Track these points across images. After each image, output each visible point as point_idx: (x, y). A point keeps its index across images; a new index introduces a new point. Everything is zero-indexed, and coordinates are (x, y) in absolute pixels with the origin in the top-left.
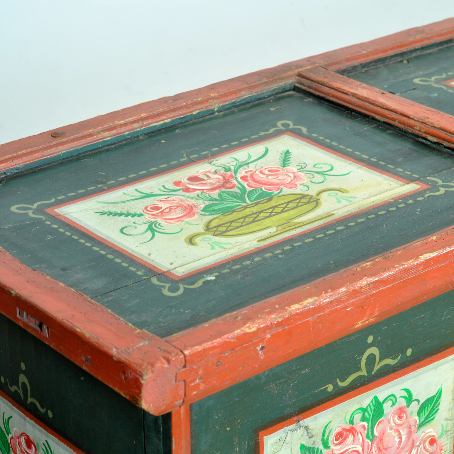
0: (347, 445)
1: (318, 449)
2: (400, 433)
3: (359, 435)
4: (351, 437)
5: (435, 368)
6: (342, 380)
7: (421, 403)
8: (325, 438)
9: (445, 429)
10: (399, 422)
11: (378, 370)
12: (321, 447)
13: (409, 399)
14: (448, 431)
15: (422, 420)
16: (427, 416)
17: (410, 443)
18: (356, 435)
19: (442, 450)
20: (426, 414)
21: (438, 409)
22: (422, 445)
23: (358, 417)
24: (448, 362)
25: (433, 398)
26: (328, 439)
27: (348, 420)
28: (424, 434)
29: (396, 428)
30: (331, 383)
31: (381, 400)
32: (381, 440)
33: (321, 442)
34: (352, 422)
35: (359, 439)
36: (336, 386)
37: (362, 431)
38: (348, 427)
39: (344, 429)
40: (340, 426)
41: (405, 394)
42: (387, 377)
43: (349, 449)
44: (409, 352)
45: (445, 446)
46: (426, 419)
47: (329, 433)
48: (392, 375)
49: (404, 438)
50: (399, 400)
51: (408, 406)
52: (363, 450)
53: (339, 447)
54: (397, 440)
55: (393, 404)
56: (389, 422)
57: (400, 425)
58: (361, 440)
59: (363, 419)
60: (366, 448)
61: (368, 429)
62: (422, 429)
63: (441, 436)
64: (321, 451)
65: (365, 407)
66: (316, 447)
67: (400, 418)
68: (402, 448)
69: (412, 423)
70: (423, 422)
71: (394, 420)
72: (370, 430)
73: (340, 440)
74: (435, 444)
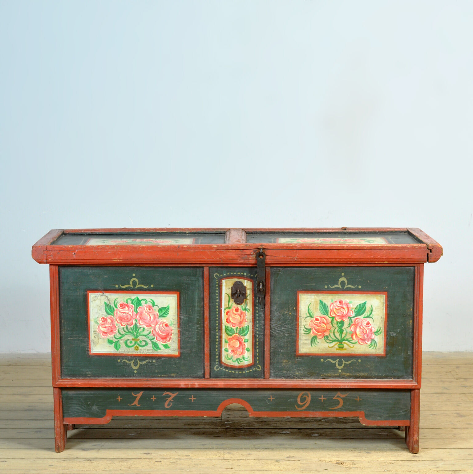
0: (125, 310)
1: (112, 307)
2: (150, 316)
3: (131, 309)
4: (127, 308)
5: (166, 297)
6: (122, 286)
7: (159, 307)
8: (115, 304)
9: (172, 322)
10: (149, 311)
11: (138, 288)
12: (114, 306)
13: (154, 304)
14: (174, 324)
15: (160, 315)
16: (163, 314)
17: (155, 321)
18: (129, 308)
19: (172, 331)
20: (162, 313)
21: (168, 314)
22: (161, 325)
23: (129, 302)
24: (171, 296)
25: (165, 308)
26: (116, 305)
27: (125, 301)
28: (161, 321)
29: (148, 313)
30: (117, 285)
31: (140, 299)
32: (141, 315)
33: (113, 304)
34: (127, 302)
35: (130, 310)
36: (119, 286)
37: (132, 307)
38: (126, 303)
39: (123, 304)
40: (122, 302)
41: (152, 301)
42: (142, 291)
43: (126, 312)
44: (152, 286)
45: (173, 330)
46: (162, 315)
47: (117, 303)
48: (145, 292)
49: (152, 318)
50: (148, 302)
51: (153, 307)
52: (133, 315)
53: (122, 309)
54: (149, 318)
55: (146, 303)
56: (144, 309)
57: (150, 312)
58: (132, 311)
59: (132, 303)
60: (134, 315)
61: (135, 308)
62: (161, 318)
63: (171, 325)
64: (114, 308)
65: (133, 299)
66: (112, 306)
67: (150, 310)
68: (152, 322)
69: (156, 314)
70: (161, 316)
71: (147, 310)
72: (135, 309)
73: (122, 307)
74: (168, 327)
